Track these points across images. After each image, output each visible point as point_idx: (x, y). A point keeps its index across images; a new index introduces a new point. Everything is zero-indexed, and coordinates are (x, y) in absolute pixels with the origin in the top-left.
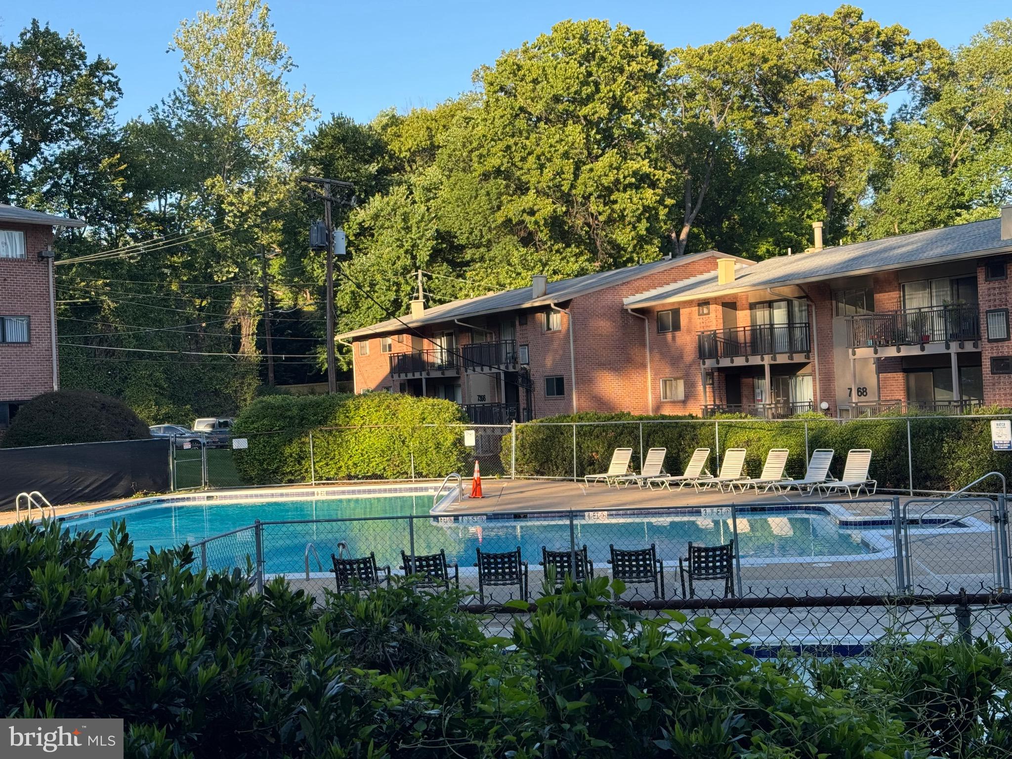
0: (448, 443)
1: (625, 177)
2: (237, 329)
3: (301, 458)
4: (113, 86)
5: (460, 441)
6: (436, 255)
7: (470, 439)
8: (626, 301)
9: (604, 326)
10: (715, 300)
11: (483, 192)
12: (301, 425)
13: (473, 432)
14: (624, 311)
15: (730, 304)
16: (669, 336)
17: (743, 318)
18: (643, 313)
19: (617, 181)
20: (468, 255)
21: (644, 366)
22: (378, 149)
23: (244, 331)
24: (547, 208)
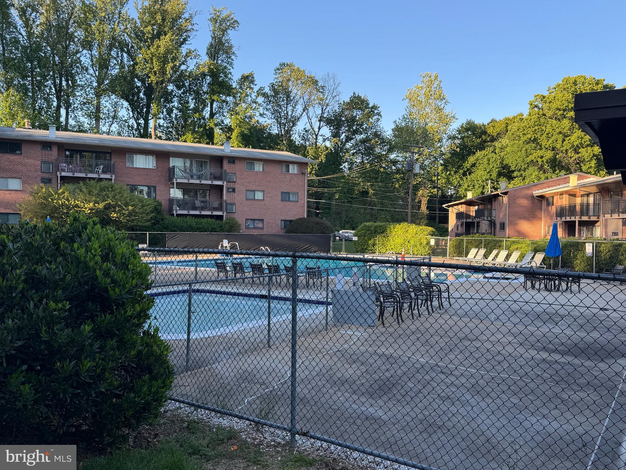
0: (425, 243)
1: (585, 142)
2: (420, 202)
3: (374, 245)
4: (379, 114)
5: (428, 243)
6: (500, 174)
7: (432, 242)
8: (534, 192)
9: (524, 202)
10: (566, 192)
11: (524, 149)
12: (375, 233)
13: (434, 240)
14: (533, 196)
15: (572, 195)
16: (550, 207)
17: (578, 200)
18: (542, 197)
19: (581, 143)
20: (515, 174)
21: (541, 219)
22: (484, 133)
23: (422, 203)
24: (549, 155)
